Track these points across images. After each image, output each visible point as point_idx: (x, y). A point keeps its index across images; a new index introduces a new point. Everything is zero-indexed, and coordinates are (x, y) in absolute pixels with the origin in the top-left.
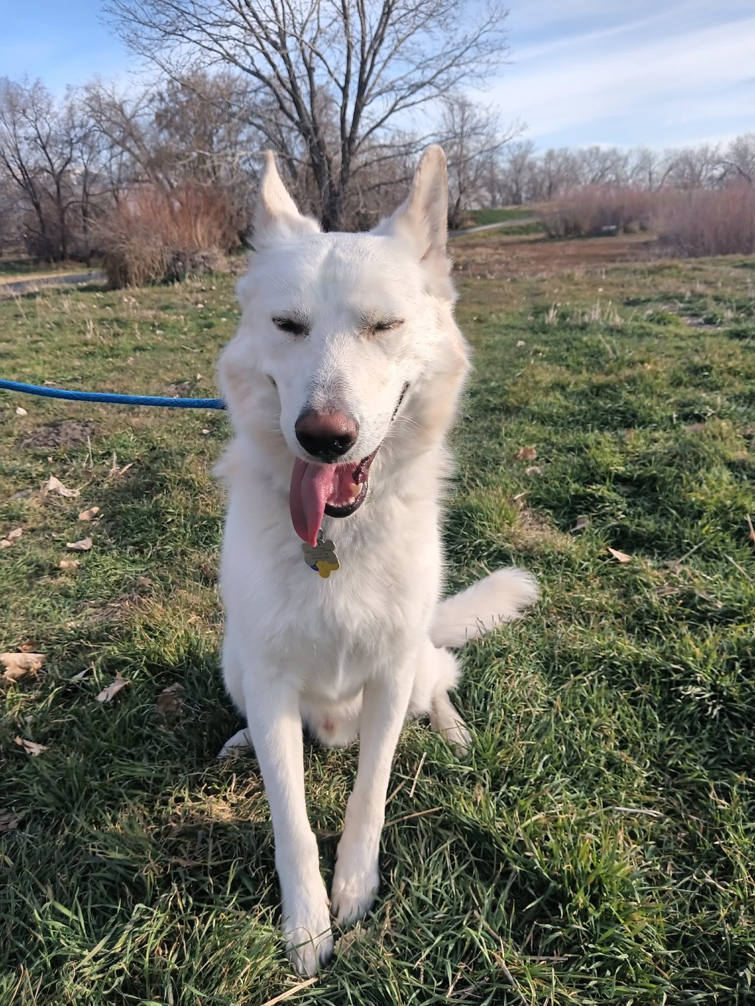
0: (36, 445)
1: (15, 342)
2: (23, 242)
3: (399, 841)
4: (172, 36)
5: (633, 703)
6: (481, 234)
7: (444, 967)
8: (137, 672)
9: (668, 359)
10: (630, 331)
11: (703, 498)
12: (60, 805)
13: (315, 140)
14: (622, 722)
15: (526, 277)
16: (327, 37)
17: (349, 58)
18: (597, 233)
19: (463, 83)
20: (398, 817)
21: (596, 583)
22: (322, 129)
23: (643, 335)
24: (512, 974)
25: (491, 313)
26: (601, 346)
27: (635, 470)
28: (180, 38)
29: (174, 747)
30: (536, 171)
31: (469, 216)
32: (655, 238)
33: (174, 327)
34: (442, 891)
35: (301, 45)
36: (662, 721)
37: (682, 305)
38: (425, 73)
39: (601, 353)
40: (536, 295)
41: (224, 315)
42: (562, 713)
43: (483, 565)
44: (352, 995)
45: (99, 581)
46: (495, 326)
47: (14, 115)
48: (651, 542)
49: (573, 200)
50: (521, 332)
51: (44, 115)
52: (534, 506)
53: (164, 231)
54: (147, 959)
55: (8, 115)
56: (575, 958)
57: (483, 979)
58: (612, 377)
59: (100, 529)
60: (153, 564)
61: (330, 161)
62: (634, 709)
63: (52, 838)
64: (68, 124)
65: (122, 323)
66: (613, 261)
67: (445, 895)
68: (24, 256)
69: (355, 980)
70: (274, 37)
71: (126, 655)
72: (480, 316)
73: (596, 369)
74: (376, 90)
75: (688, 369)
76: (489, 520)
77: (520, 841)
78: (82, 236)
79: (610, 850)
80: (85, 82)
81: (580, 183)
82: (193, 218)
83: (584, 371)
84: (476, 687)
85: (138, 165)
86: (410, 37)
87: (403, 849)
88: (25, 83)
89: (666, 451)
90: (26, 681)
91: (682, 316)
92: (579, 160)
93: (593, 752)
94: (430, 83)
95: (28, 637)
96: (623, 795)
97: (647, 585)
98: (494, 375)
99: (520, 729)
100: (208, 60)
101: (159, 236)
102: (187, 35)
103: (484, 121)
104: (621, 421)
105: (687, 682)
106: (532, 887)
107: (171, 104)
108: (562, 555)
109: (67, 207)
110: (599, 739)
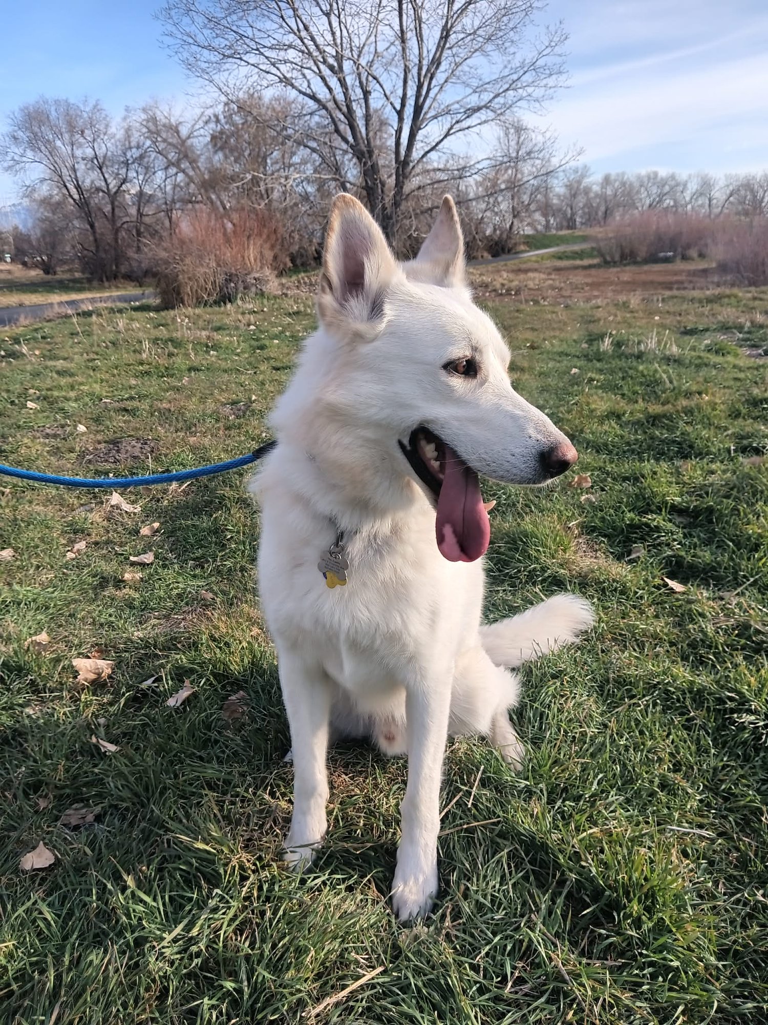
0: (97, 461)
1: (72, 360)
2: (76, 261)
3: (457, 847)
4: (230, 60)
5: (687, 728)
6: (534, 259)
7: (502, 965)
8: (204, 681)
9: (726, 390)
10: (687, 361)
11: (760, 531)
12: (136, 800)
13: (369, 163)
14: (676, 746)
15: (580, 303)
16: (384, 60)
17: (405, 82)
18: (653, 259)
19: (520, 107)
20: (457, 826)
21: (651, 611)
22: (376, 152)
23: (701, 365)
24: (568, 974)
25: (545, 340)
26: (658, 376)
27: (691, 501)
28: (238, 61)
29: (241, 751)
30: (592, 195)
31: (522, 240)
32: (714, 265)
33: (227, 348)
34: (501, 896)
35: (358, 69)
36: (715, 746)
37: (741, 336)
38: (482, 97)
39: (658, 382)
40: (590, 322)
41: (276, 337)
42: (617, 734)
43: (538, 590)
44: (415, 985)
45: (162, 593)
46: (548, 352)
47: (72, 136)
48: (706, 573)
49: (629, 225)
50: (576, 359)
51: (102, 136)
52: (588, 534)
53: (218, 252)
54: (221, 944)
55: (66, 136)
56: (629, 964)
57: (539, 977)
58: (668, 407)
59: (161, 544)
60: (213, 579)
61: (383, 184)
62: (688, 735)
63: (128, 830)
64: (124, 145)
65: (176, 343)
66: (671, 289)
67: (503, 899)
68: (77, 275)
69: (418, 972)
70: (331, 61)
71: (193, 664)
72: (533, 342)
73: (652, 399)
74: (432, 113)
75: (747, 400)
76: (544, 546)
77: (575, 852)
78: (136, 256)
79: (664, 865)
80: (142, 104)
81: (637, 208)
82: (245, 239)
83: (640, 401)
84: (532, 707)
85: (192, 185)
86: (468, 61)
87: (461, 855)
88: (84, 105)
89: (723, 483)
90: (98, 685)
91: (741, 346)
92: (636, 185)
93: (647, 773)
94: (486, 107)
95: (97, 644)
96: (676, 815)
97: (702, 615)
98: (547, 402)
99: (575, 748)
100: (265, 83)
101: (213, 257)
102: (244, 58)
103: (540, 145)
104: (678, 452)
105: (741, 709)
106: (588, 895)
107: (227, 127)
108: (617, 583)
109: (121, 227)
110: (653, 761)
